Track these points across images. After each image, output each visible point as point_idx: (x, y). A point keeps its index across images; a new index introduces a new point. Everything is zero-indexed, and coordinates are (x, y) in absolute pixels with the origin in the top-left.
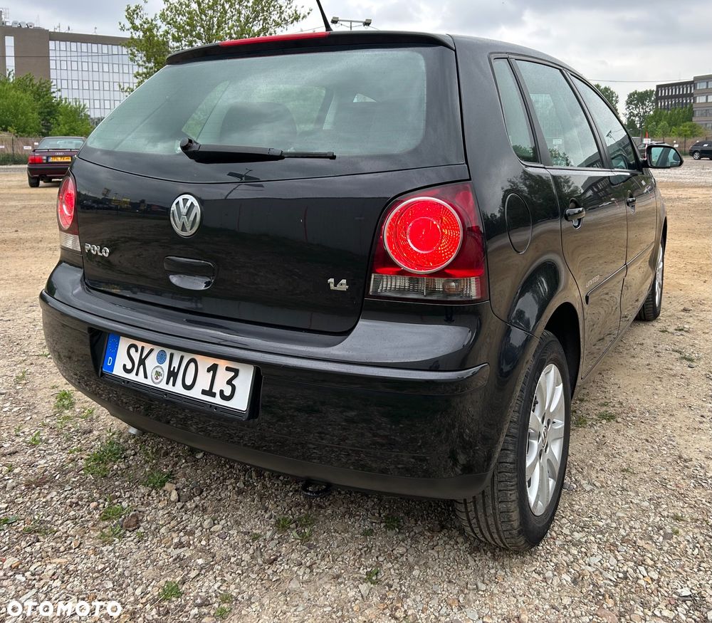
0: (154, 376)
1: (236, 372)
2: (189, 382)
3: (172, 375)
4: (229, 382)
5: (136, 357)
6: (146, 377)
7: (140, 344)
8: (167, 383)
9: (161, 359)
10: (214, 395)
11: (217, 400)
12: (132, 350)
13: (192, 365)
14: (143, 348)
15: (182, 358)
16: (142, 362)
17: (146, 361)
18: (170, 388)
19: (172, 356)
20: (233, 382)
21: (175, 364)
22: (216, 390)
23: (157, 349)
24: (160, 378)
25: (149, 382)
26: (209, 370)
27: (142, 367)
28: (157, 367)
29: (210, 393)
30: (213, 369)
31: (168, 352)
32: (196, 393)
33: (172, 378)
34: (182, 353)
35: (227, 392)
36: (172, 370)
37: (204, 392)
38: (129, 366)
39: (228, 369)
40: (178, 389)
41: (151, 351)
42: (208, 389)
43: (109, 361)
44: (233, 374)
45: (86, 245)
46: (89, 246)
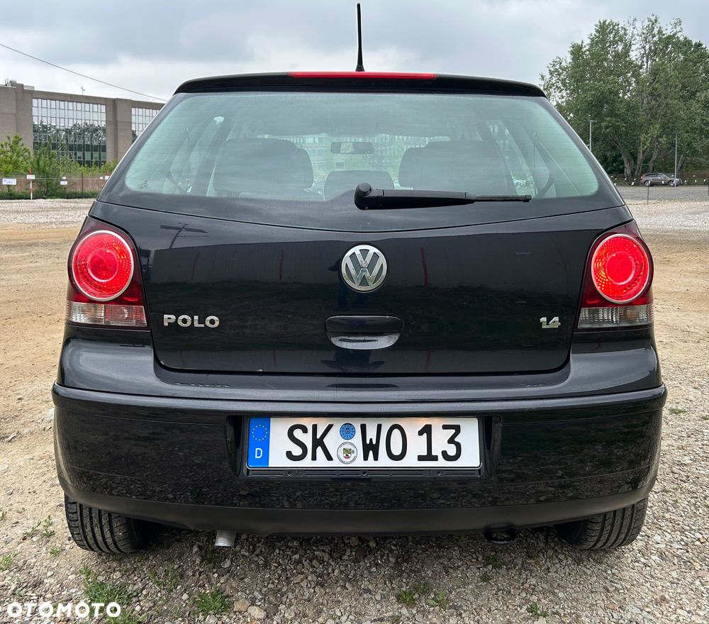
0: (342, 456)
1: (457, 429)
2: (397, 450)
3: (370, 448)
4: (451, 441)
5: (307, 439)
6: (329, 458)
7: (308, 422)
8: (366, 458)
9: (347, 432)
10: (435, 458)
11: (442, 463)
12: (298, 434)
13: (396, 433)
14: (315, 427)
15: (379, 427)
16: (318, 442)
17: (325, 440)
18: (371, 463)
19: (363, 428)
20: (456, 440)
21: (371, 434)
22: (436, 451)
23: (338, 424)
24: (352, 456)
25: (336, 463)
26: (421, 433)
27: (319, 450)
28: (343, 444)
29: (430, 457)
30: (427, 430)
31: (356, 424)
32: (410, 461)
33: (371, 453)
34: (380, 421)
35: (452, 451)
36: (368, 442)
37: (421, 458)
38: (297, 451)
39: (445, 427)
40: (384, 461)
41: (330, 427)
42: (425, 453)
43: (257, 453)
44: (453, 431)
45: (166, 316)
46: (173, 317)
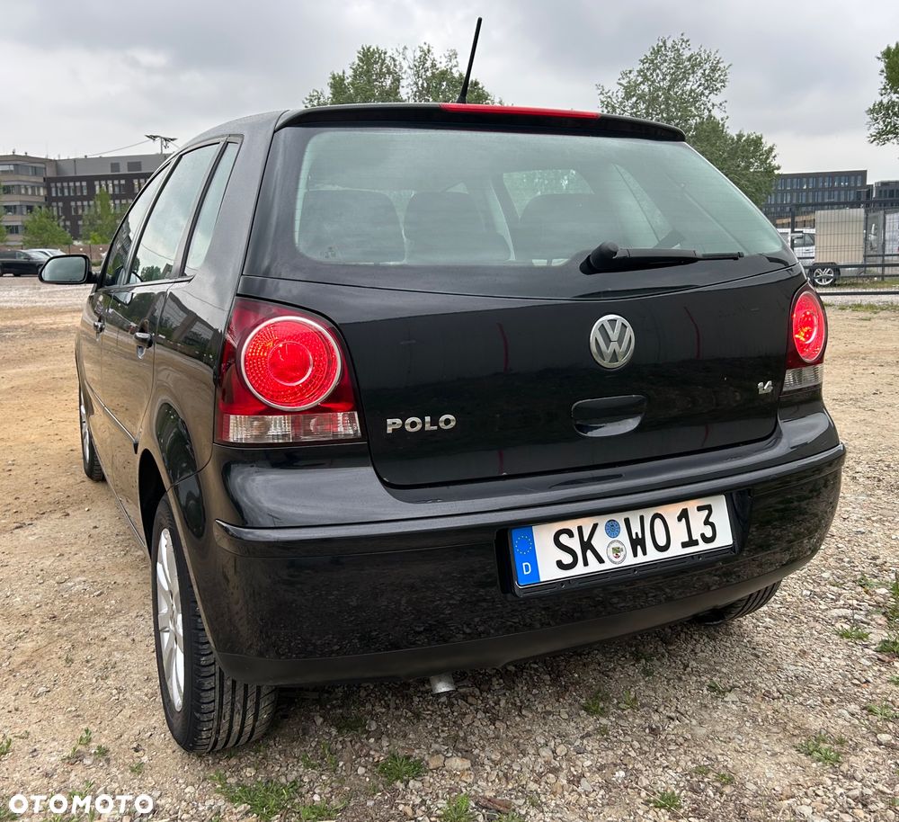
0: (612, 555)
1: (709, 508)
2: (662, 541)
3: (638, 543)
4: (707, 522)
5: (574, 544)
6: (601, 561)
7: (572, 525)
8: (635, 555)
9: (612, 529)
10: (696, 543)
11: (702, 546)
12: (564, 539)
13: (658, 522)
14: (580, 529)
15: (642, 518)
16: (587, 546)
17: (593, 542)
18: (641, 559)
19: (627, 521)
20: (710, 520)
21: (636, 528)
22: (696, 536)
23: (602, 521)
24: (622, 554)
25: (608, 565)
26: (680, 519)
27: (589, 554)
28: (611, 543)
29: (691, 542)
30: (684, 515)
31: (620, 518)
32: (676, 550)
33: (639, 547)
34: (641, 512)
35: (709, 534)
36: (634, 537)
37: (684, 545)
38: (567, 559)
39: (700, 509)
40: (653, 555)
41: (595, 526)
42: (687, 539)
43: (525, 569)
44: (707, 512)
45: (389, 421)
46: (399, 421)
